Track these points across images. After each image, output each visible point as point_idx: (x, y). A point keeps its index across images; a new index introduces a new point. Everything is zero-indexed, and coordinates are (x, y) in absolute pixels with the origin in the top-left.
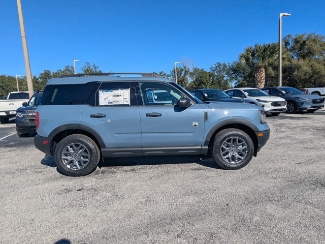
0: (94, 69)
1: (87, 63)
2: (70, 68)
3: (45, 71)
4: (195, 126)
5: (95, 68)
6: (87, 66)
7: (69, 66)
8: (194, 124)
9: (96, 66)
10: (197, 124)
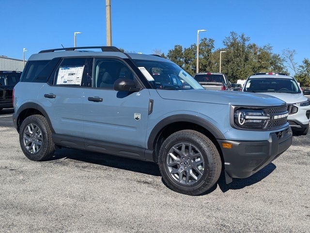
0: (241, 41)
1: (232, 33)
2: (207, 42)
3: (176, 46)
4: (137, 119)
5: (244, 40)
6: (231, 37)
7: (206, 39)
8: (136, 116)
9: (245, 37)
10: (139, 117)
